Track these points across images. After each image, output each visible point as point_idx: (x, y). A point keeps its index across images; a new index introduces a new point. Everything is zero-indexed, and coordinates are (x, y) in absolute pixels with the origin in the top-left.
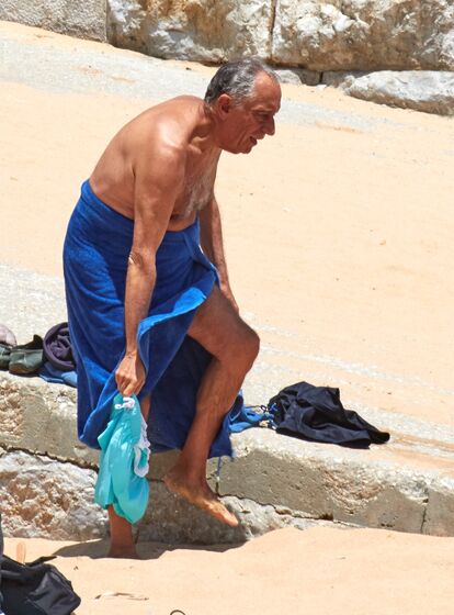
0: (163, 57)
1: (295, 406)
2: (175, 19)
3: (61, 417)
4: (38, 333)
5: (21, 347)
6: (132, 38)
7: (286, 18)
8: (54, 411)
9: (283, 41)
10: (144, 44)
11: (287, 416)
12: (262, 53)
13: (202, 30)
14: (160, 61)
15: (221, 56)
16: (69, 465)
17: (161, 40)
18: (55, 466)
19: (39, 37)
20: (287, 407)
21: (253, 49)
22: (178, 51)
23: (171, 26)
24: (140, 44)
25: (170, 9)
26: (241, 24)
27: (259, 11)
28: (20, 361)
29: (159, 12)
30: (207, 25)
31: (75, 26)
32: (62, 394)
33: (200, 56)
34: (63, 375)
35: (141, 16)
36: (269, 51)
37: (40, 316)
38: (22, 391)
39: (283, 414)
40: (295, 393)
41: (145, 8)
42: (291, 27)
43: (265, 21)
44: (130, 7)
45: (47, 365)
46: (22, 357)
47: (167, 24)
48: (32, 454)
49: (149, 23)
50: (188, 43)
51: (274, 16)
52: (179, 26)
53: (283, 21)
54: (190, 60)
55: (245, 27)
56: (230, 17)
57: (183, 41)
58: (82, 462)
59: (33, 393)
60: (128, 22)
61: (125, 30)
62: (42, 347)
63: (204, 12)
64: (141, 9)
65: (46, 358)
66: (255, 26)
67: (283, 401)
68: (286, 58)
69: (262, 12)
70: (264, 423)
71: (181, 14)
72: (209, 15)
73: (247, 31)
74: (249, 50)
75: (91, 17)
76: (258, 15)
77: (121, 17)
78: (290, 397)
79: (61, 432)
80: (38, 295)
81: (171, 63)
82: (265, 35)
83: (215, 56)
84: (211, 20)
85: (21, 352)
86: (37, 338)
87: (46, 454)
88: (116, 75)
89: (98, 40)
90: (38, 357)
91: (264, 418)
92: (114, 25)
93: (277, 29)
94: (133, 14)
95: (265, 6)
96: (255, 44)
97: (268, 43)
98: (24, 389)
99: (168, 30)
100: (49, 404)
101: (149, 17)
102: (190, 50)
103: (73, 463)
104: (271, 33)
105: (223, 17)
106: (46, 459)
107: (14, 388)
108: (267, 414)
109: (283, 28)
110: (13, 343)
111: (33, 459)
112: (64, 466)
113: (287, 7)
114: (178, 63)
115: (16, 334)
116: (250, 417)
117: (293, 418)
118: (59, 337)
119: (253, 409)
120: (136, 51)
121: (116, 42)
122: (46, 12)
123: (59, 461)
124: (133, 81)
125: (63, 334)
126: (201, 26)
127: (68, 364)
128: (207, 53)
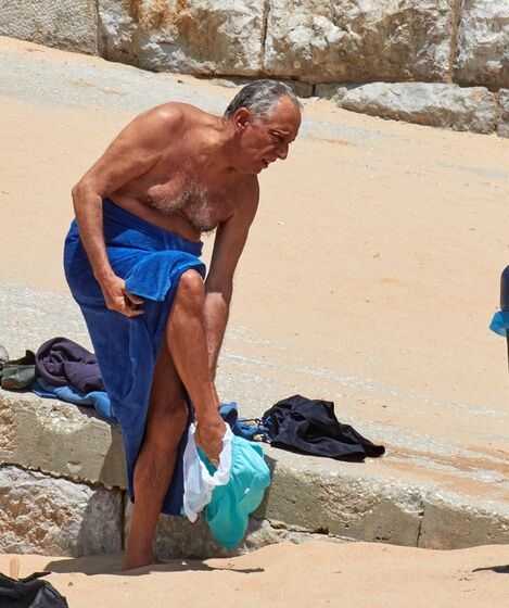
0: (155, 70)
1: (289, 419)
2: (166, 32)
3: (54, 432)
4: (30, 349)
5: (14, 362)
6: (124, 51)
7: (277, 30)
8: (46, 426)
9: (275, 53)
10: (135, 56)
11: (282, 430)
12: (254, 66)
13: (193, 43)
14: (151, 74)
15: (213, 68)
16: (62, 481)
17: (152, 53)
18: (48, 481)
19: (30, 50)
20: (281, 421)
21: (245, 61)
22: (170, 63)
23: (163, 39)
24: (132, 57)
25: (161, 22)
26: (233, 36)
27: (250, 23)
28: (12, 377)
29: (150, 25)
30: (198, 38)
31: (66, 39)
32: (55, 409)
33: (192, 68)
34: (56, 390)
35: (132, 29)
36: (261, 63)
37: (31, 331)
38: (14, 407)
39: (277, 427)
40: (289, 407)
41: (136, 21)
42: (283, 39)
43: (257, 33)
44: (121, 20)
45: (40, 380)
46: (15, 373)
47: (159, 37)
48: (25, 470)
49: (140, 36)
50: (179, 55)
51: (266, 27)
52: (171, 39)
53: (275, 32)
54: (182, 73)
55: (236, 39)
56: (221, 29)
57: (174, 53)
58: (76, 478)
59: (25, 408)
60: (119, 36)
61: (116, 43)
62: (34, 363)
63: (195, 24)
64: (132, 22)
65: (38, 374)
66: (247, 38)
67: (277, 415)
68: (279, 70)
69: (254, 23)
70: (259, 437)
71: (172, 27)
72: (200, 27)
73: (239, 43)
74: (241, 63)
75: (83, 30)
76: (249, 27)
77: (112, 30)
78: (284, 411)
79: (53, 447)
80: (30, 310)
81: (162, 76)
82: (258, 47)
83: (207, 68)
84: (203, 33)
85: (13, 368)
86: (29, 353)
87: (39, 470)
88: (107, 88)
89: (89, 54)
90: (31, 372)
91: (259, 432)
92: (105, 38)
93: (269, 41)
94: (124, 26)
95: (257, 18)
96: (247, 56)
97: (260, 56)
98: (16, 404)
99: (159, 43)
100: (42, 419)
101: (140, 29)
102: (182, 62)
103: (67, 478)
104: (264, 45)
105: (215, 29)
106: (40, 474)
107: (6, 404)
108: (262, 427)
109: (275, 40)
110: (5, 358)
111: (26, 475)
112: (57, 482)
113: (279, 19)
114: (170, 76)
115: (8, 350)
116: (244, 431)
117: (287, 431)
118: (52, 352)
119: (248, 423)
120: (127, 64)
121: (107, 55)
122: (37, 25)
123: (52, 476)
124: (125, 94)
125: (55, 350)
126: (192, 39)
127: (61, 379)
128: (199, 66)
